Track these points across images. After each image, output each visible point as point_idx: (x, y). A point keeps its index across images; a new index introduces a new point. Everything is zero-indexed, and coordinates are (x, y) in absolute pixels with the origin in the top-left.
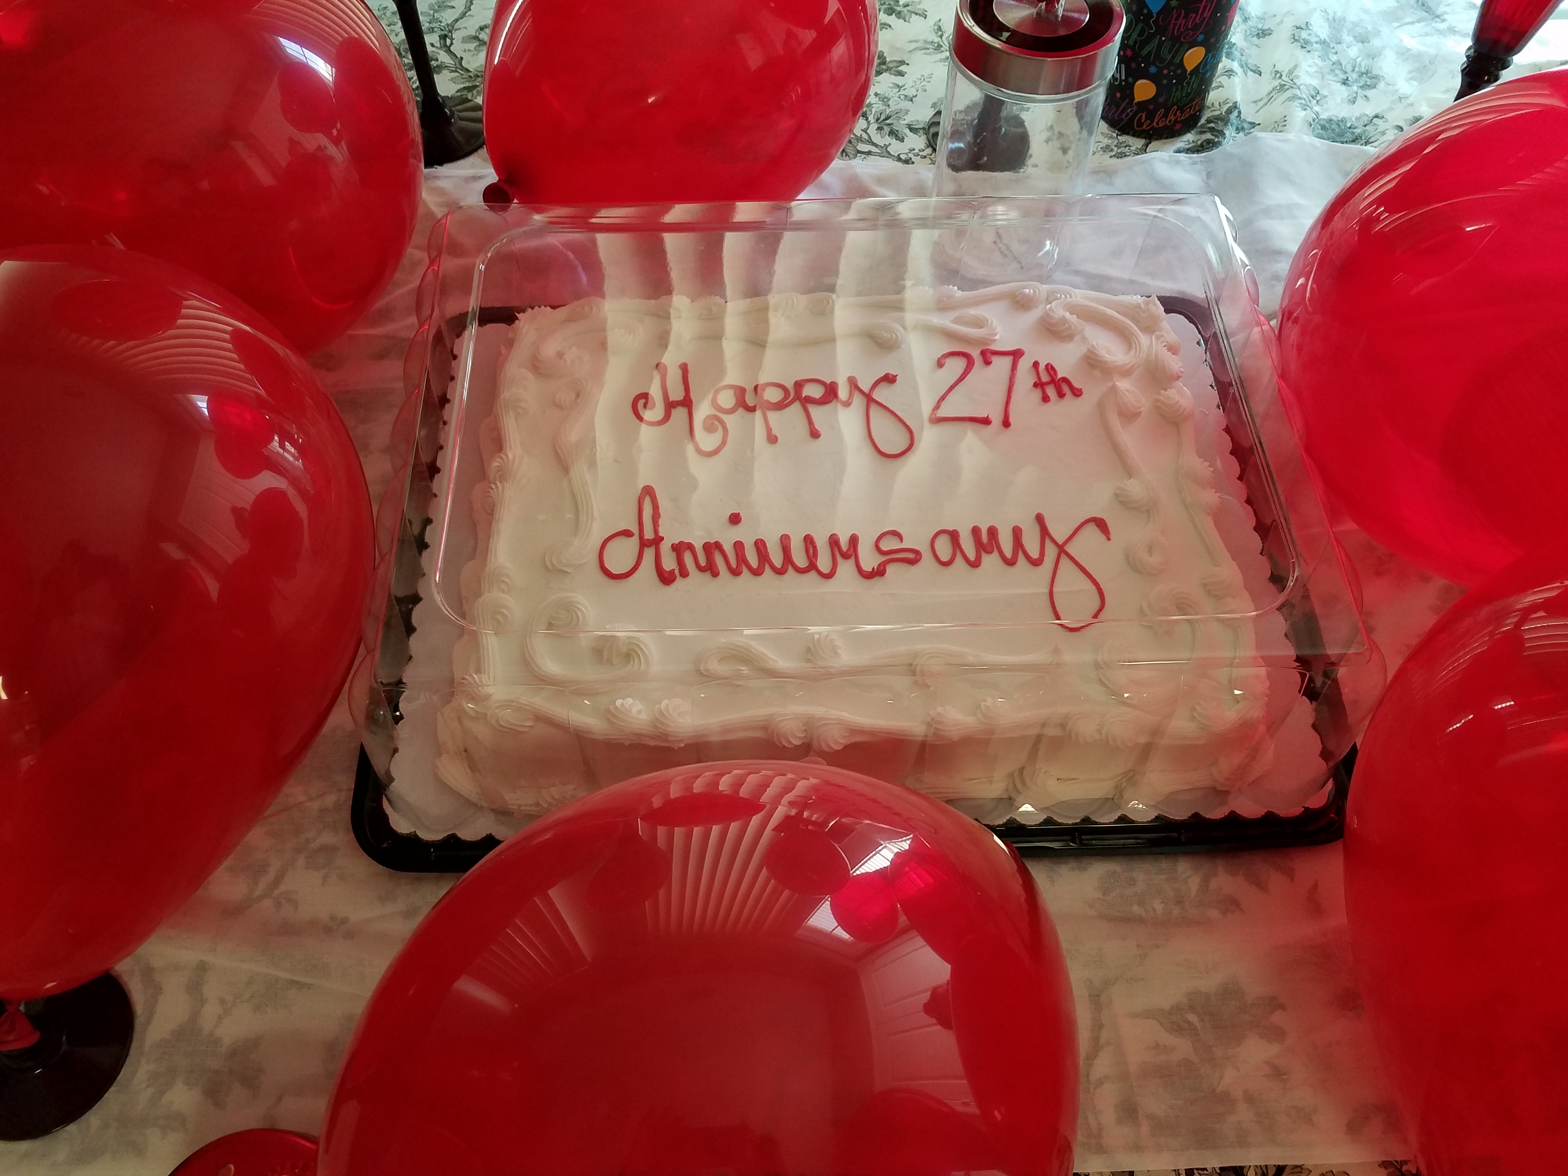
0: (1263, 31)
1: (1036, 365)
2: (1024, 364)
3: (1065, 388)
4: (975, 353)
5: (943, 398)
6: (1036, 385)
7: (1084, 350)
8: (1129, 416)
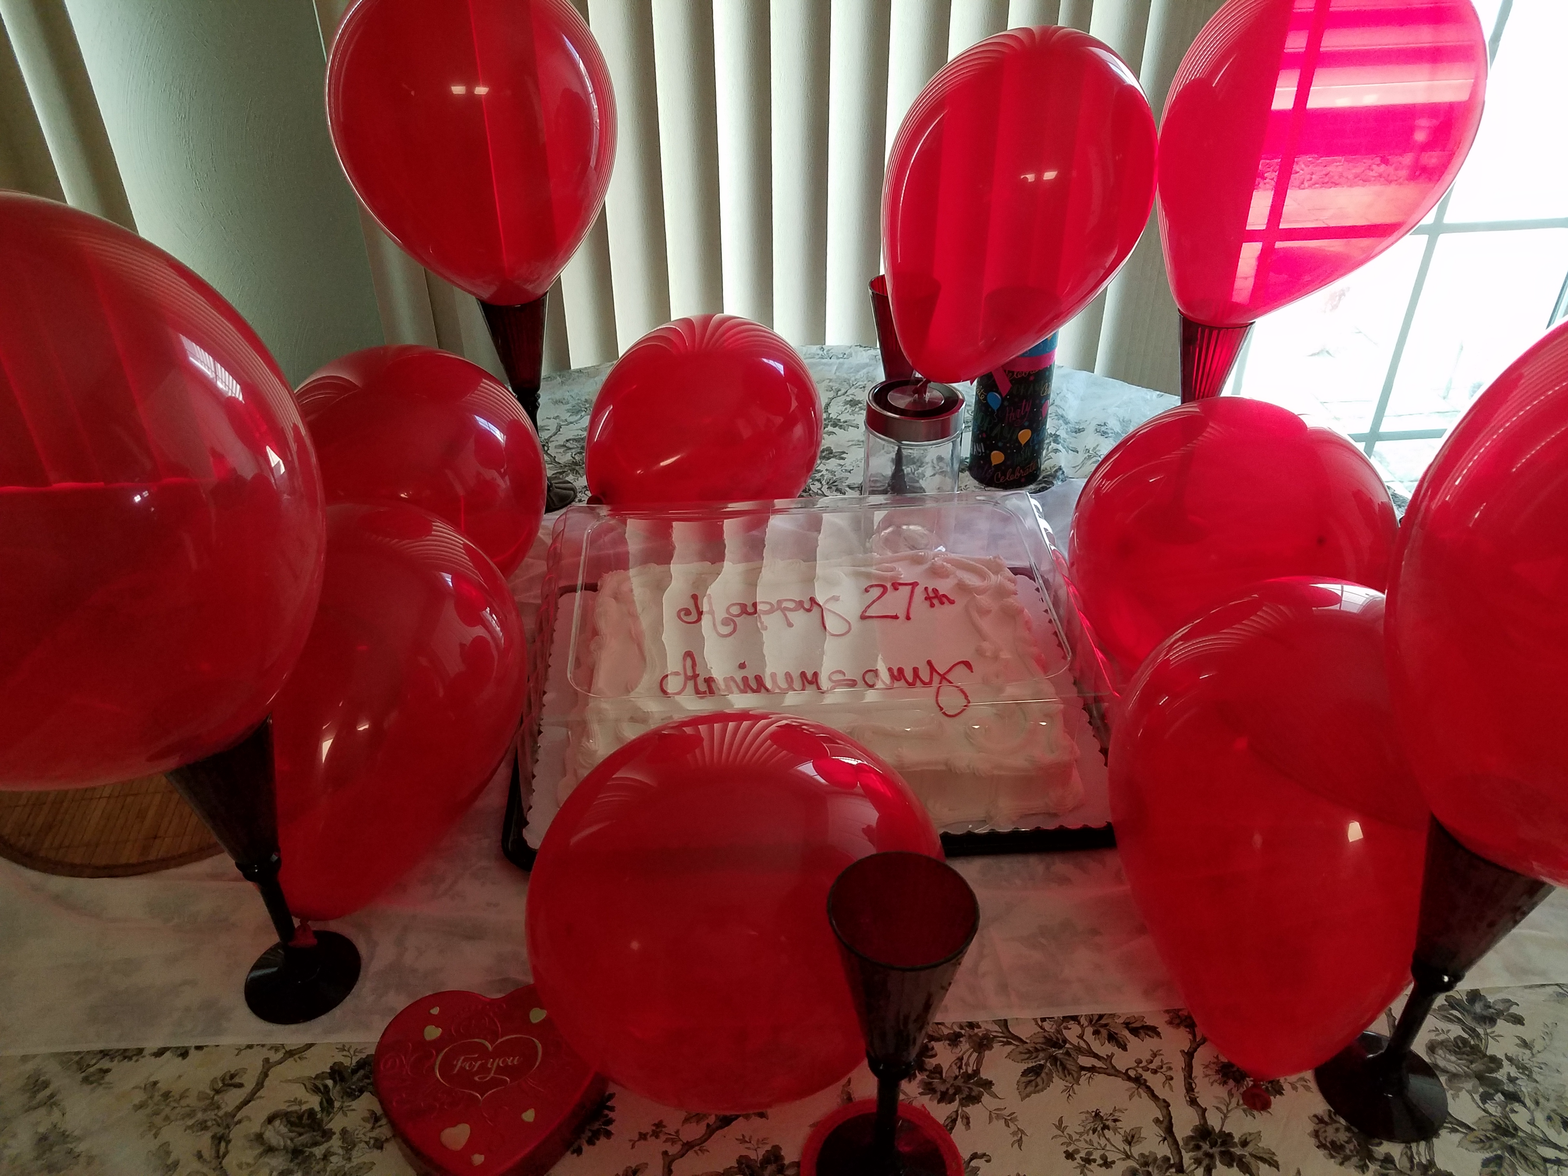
0: (1079, 430)
1: (926, 589)
2: (919, 590)
3: (944, 600)
4: (889, 585)
5: (869, 606)
6: (926, 599)
7: (956, 581)
8: (984, 612)
